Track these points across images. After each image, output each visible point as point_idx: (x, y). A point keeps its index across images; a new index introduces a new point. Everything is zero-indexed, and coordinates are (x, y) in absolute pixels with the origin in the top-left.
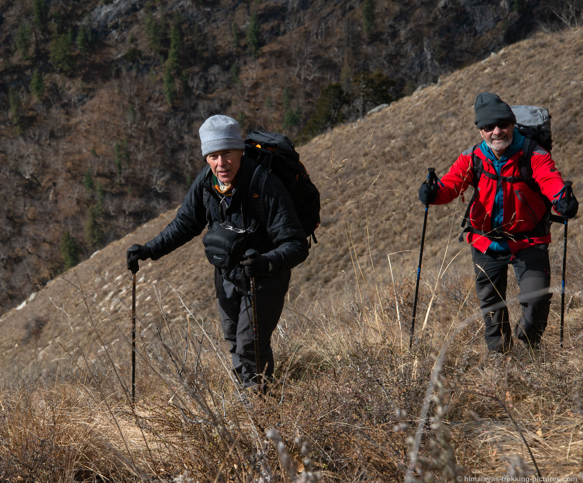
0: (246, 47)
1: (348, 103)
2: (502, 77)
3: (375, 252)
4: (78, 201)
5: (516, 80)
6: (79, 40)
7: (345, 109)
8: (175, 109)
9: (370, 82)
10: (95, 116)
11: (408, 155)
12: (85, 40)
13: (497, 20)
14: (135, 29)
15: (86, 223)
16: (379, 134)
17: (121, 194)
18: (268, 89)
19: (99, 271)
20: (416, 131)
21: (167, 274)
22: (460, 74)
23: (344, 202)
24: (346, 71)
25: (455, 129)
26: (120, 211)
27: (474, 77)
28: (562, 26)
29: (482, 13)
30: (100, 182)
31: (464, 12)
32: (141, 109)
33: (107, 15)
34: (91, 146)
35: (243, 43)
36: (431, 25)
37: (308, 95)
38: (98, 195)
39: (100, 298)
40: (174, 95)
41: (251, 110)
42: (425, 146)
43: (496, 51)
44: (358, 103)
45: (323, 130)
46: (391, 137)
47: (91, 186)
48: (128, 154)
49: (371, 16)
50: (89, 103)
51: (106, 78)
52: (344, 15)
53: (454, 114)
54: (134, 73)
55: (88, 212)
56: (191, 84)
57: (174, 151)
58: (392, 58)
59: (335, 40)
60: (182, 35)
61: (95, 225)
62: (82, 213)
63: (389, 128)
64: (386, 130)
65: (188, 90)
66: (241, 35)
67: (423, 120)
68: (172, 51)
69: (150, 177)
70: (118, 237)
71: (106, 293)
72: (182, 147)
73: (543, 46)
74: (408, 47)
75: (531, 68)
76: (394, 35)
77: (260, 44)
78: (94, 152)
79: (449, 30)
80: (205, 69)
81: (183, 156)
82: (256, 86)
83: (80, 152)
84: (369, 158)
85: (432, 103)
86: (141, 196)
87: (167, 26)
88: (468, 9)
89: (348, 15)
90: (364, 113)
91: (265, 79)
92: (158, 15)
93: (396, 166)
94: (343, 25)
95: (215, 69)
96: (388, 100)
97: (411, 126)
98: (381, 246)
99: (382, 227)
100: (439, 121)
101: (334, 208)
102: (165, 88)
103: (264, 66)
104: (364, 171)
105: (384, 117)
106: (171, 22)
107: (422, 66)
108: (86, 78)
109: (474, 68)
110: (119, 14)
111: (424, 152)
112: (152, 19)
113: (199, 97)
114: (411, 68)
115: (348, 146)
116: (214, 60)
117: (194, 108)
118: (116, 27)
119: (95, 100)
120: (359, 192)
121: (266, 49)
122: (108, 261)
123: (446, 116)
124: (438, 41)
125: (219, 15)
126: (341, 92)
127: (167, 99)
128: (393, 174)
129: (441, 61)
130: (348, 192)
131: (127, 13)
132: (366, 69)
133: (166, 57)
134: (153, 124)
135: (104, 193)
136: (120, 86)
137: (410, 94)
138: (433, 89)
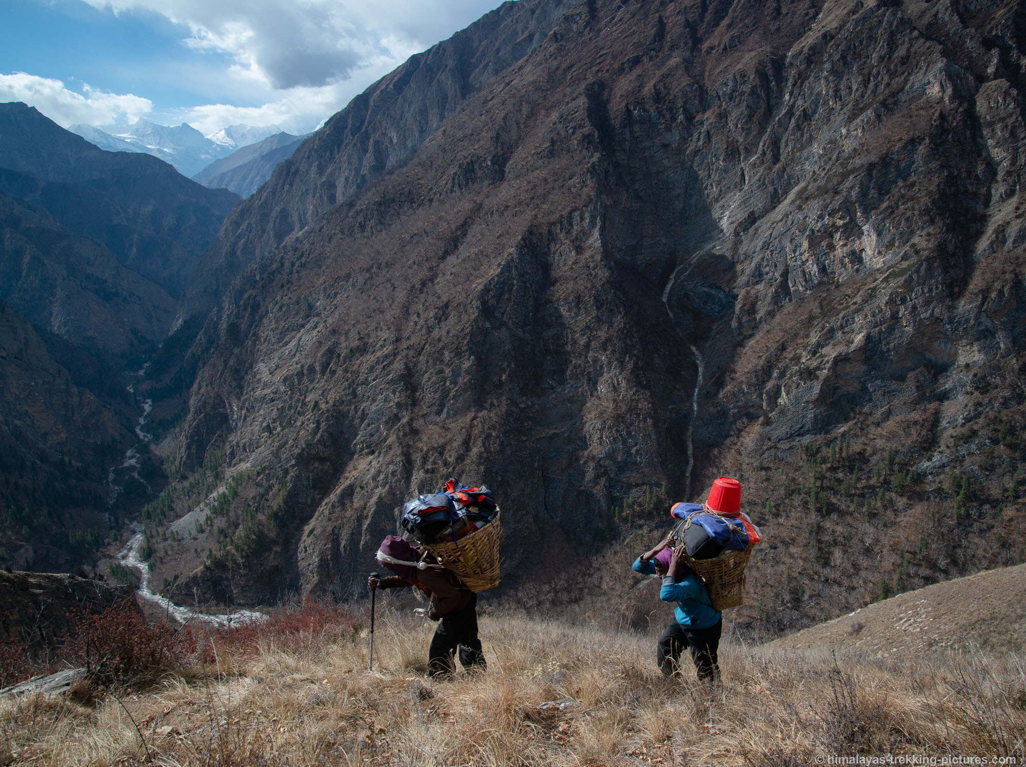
0: (1007, 497)
4: (893, 564)
6: (909, 477)
8: (959, 524)
10: (911, 519)
12: (912, 478)
14: (942, 476)
15: (896, 577)
17: (919, 565)
18: (1018, 523)
19: (899, 605)
21: (939, 617)
26: (917, 575)
30: (907, 556)
32: (939, 520)
33: (927, 467)
34: (906, 535)
35: (1006, 495)
38: (905, 563)
39: (897, 621)
40: (959, 516)
41: (1006, 533)
47: (902, 557)
48: (927, 544)
50: (909, 512)
51: (921, 500)
54: (938, 500)
55: (898, 571)
56: (971, 512)
57: (954, 547)
60: (970, 484)
61: (901, 579)
62: (894, 571)
65: (968, 515)
66: (1006, 490)
68: (962, 492)
69: (937, 560)
70: (914, 589)
71: (901, 619)
72: (960, 546)
77: (1017, 497)
78: (907, 539)
80: (981, 505)
81: (960, 551)
82: (1011, 520)
83: (899, 537)
86: (931, 569)
87: (962, 478)
91: (1017, 518)
92: (957, 471)
95: (987, 506)
102: (955, 511)
103: (1018, 510)
106: (964, 477)
108: (909, 498)
110: (934, 468)
112: (953, 473)
113: (974, 520)
116: (987, 501)
117: (971, 526)
118: (931, 473)
119: (913, 511)
121: (1020, 500)
122: (905, 601)
125: (994, 477)
127: (955, 518)
131: (939, 468)
133: (958, 495)
134: (944, 530)
135: (909, 562)
136: (928, 506)
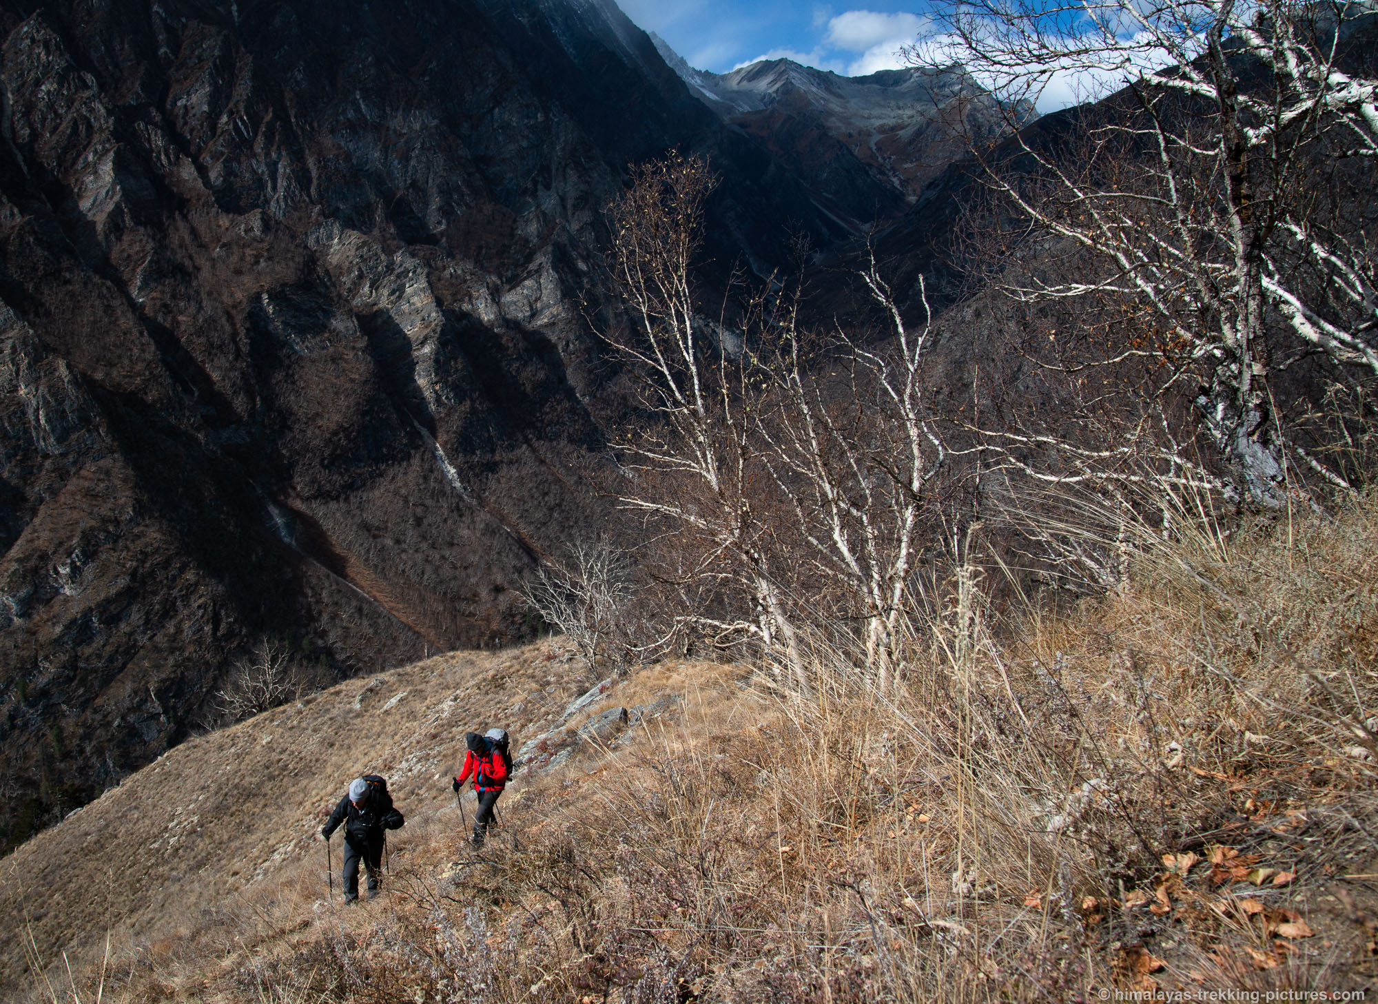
1: (48, 811)
2: (169, 773)
3: (83, 934)
5: (180, 775)
7: (46, 817)
9: (65, 792)
11: (102, 846)
13: (160, 732)
16: (77, 833)
20: (107, 826)
22: (137, 776)
23: (51, 896)
24: (44, 785)
25: (138, 820)
27: (147, 777)
28: (206, 732)
29: (148, 727)
31: (134, 728)
36: (109, 741)
37: (13, 810)
42: (116, 837)
43: (161, 755)
44: (56, 810)
45: (29, 838)
46: (87, 834)
49: (60, 739)
52: (38, 741)
53: (136, 808)
58: (82, 770)
59: (32, 762)
63: (85, 827)
64: (82, 829)
67: (112, 816)
73: (195, 747)
74: (94, 760)
75: (189, 765)
76: (82, 751)
79: (124, 742)
84: (71, 854)
85: (117, 802)
88: (137, 725)
89: (42, 741)
90: (63, 817)
93: (93, 857)
94: (38, 749)
96: (82, 805)
97: (102, 822)
98: (88, 928)
99: (87, 911)
100: (124, 816)
101: (44, 902)
104: (67, 866)
105: (79, 819)
107: (107, 773)
109: (146, 769)
111: (116, 841)
114: (98, 776)
115: (51, 847)
120: (65, 884)
123: (130, 810)
124: (117, 752)
126: (41, 803)
128: (91, 865)
129: (121, 767)
130: (56, 886)
132: (61, 782)
137: (99, 797)
138: (117, 791)
